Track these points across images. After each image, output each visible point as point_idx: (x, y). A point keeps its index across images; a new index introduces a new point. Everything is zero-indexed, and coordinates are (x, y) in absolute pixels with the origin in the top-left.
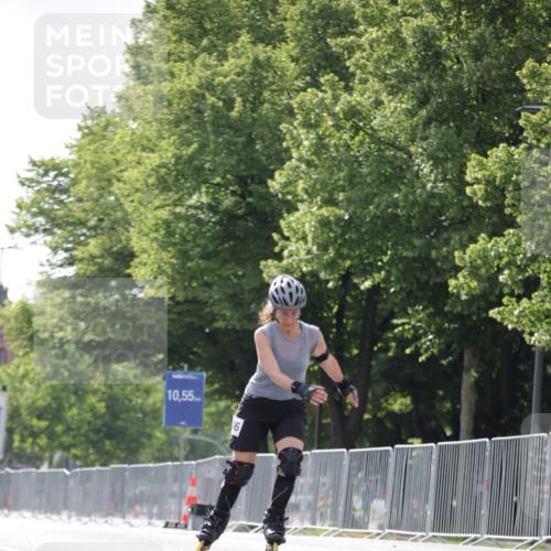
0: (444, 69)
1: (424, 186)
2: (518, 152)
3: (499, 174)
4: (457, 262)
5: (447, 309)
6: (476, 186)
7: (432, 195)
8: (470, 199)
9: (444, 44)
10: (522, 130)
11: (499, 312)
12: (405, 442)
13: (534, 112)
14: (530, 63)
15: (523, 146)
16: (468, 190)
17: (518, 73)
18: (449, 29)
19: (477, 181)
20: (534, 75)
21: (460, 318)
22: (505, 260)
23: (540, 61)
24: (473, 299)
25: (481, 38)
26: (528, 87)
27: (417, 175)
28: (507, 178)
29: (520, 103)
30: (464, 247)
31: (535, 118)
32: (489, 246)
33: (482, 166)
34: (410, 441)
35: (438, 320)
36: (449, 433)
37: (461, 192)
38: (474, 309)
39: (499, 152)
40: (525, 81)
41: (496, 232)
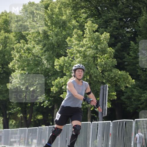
0: (49, 39)
1: (45, 66)
2: (66, 58)
3: (62, 63)
4: (53, 84)
5: (51, 95)
6: (57, 66)
7: (47, 68)
8: (56, 69)
9: (49, 33)
10: (67, 53)
11: (63, 96)
12: (41, 126)
13: (70, 49)
14: (69, 38)
15: (67, 57)
16: (55, 67)
17: (66, 40)
18: (50, 30)
19: (57, 65)
20: (70, 41)
21: (54, 97)
22: (64, 83)
23: (71, 37)
24: (57, 92)
25: (57, 32)
26: (68, 43)
27: (43, 64)
28: (64, 64)
29: (67, 47)
30: (54, 80)
31: (70, 50)
32: (60, 80)
33: (58, 62)
34: (42, 126)
35: (49, 97)
36: (51, 124)
37: (54, 68)
38: (57, 95)
39: (62, 58)
40: (68, 42)
41: (62, 77)
